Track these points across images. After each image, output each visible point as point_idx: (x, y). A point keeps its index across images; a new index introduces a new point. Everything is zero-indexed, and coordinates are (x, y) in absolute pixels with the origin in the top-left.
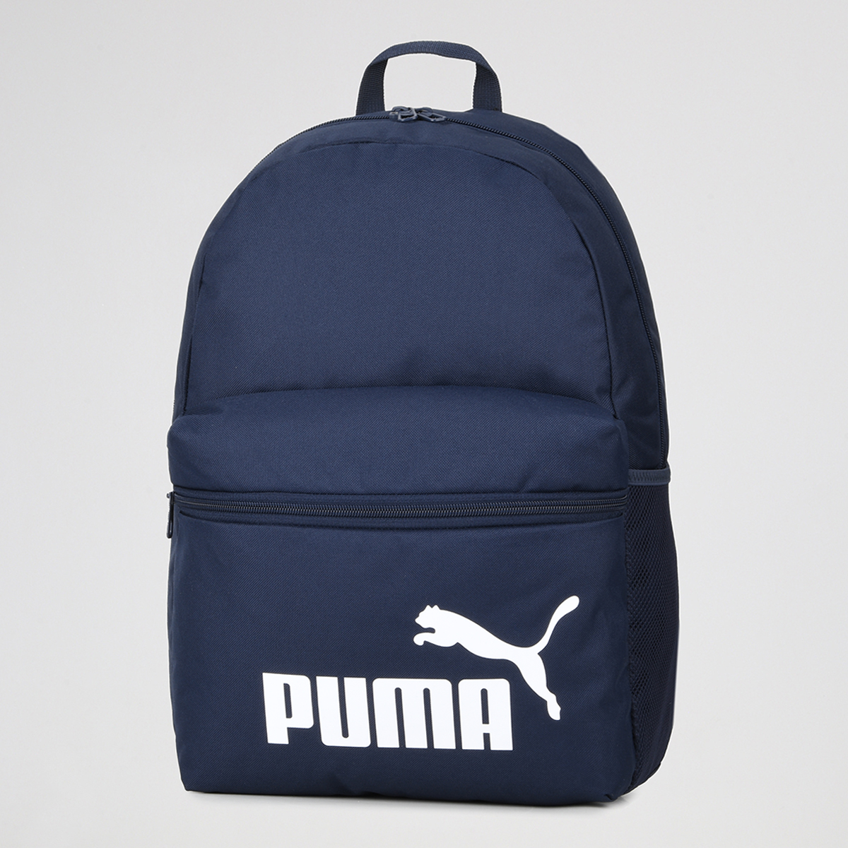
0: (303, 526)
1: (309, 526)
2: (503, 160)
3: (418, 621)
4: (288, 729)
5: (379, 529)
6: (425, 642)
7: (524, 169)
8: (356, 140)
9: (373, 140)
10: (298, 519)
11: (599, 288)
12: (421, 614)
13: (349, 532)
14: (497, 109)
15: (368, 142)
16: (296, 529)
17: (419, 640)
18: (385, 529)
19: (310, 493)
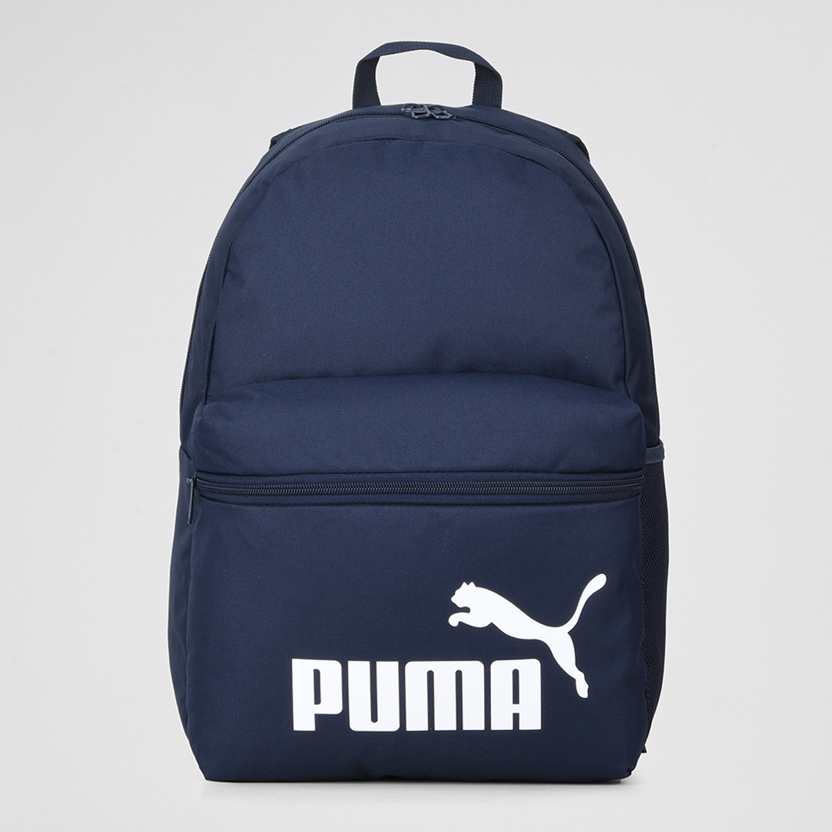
0: (339, 504)
1: (345, 504)
2: (523, 158)
3: (454, 599)
4: (316, 715)
5: (416, 504)
6: (460, 623)
7: (544, 166)
8: (382, 137)
9: (398, 137)
10: (334, 499)
11: (615, 279)
12: (457, 592)
13: (386, 508)
14: (497, 106)
15: (393, 139)
16: (332, 508)
17: (454, 620)
18: (422, 504)
19: (346, 473)
